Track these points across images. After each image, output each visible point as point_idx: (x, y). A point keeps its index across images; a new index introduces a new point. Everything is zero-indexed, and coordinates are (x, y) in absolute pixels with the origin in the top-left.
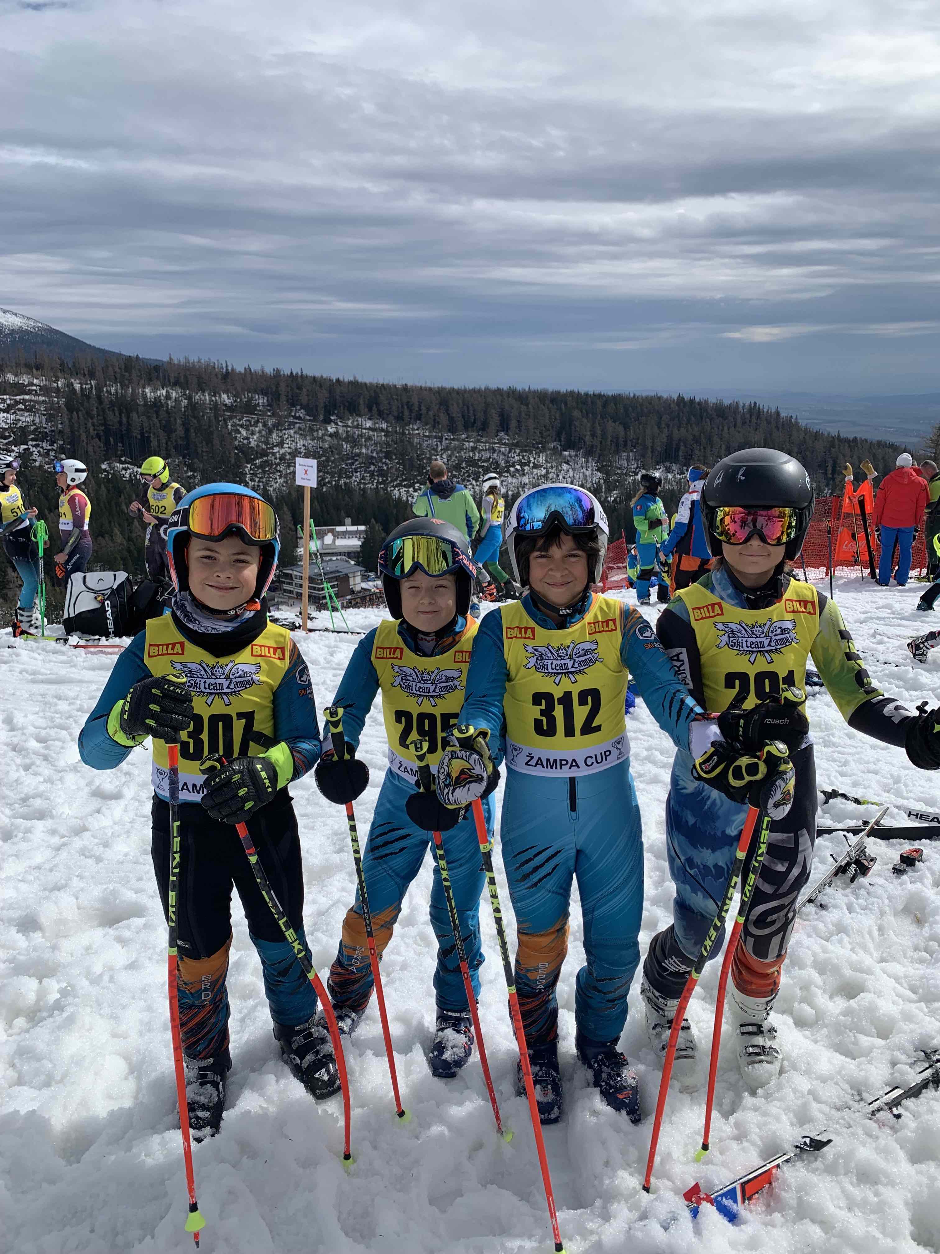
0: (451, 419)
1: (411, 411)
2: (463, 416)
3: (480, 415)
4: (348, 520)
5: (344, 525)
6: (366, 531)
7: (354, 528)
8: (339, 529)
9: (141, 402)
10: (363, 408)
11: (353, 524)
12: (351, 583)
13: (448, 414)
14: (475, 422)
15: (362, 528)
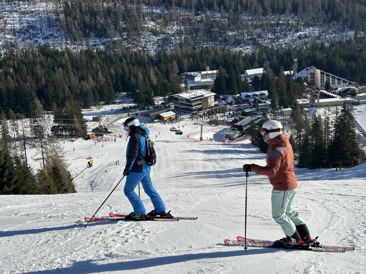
0: (264, 9)
1: (242, 6)
2: (271, 7)
3: (281, 5)
4: (208, 68)
5: (206, 71)
6: (217, 73)
7: (211, 72)
8: (203, 73)
9: (101, 10)
10: (216, 6)
11: (210, 70)
12: (209, 102)
13: (263, 6)
14: (278, 10)
15: (215, 72)
